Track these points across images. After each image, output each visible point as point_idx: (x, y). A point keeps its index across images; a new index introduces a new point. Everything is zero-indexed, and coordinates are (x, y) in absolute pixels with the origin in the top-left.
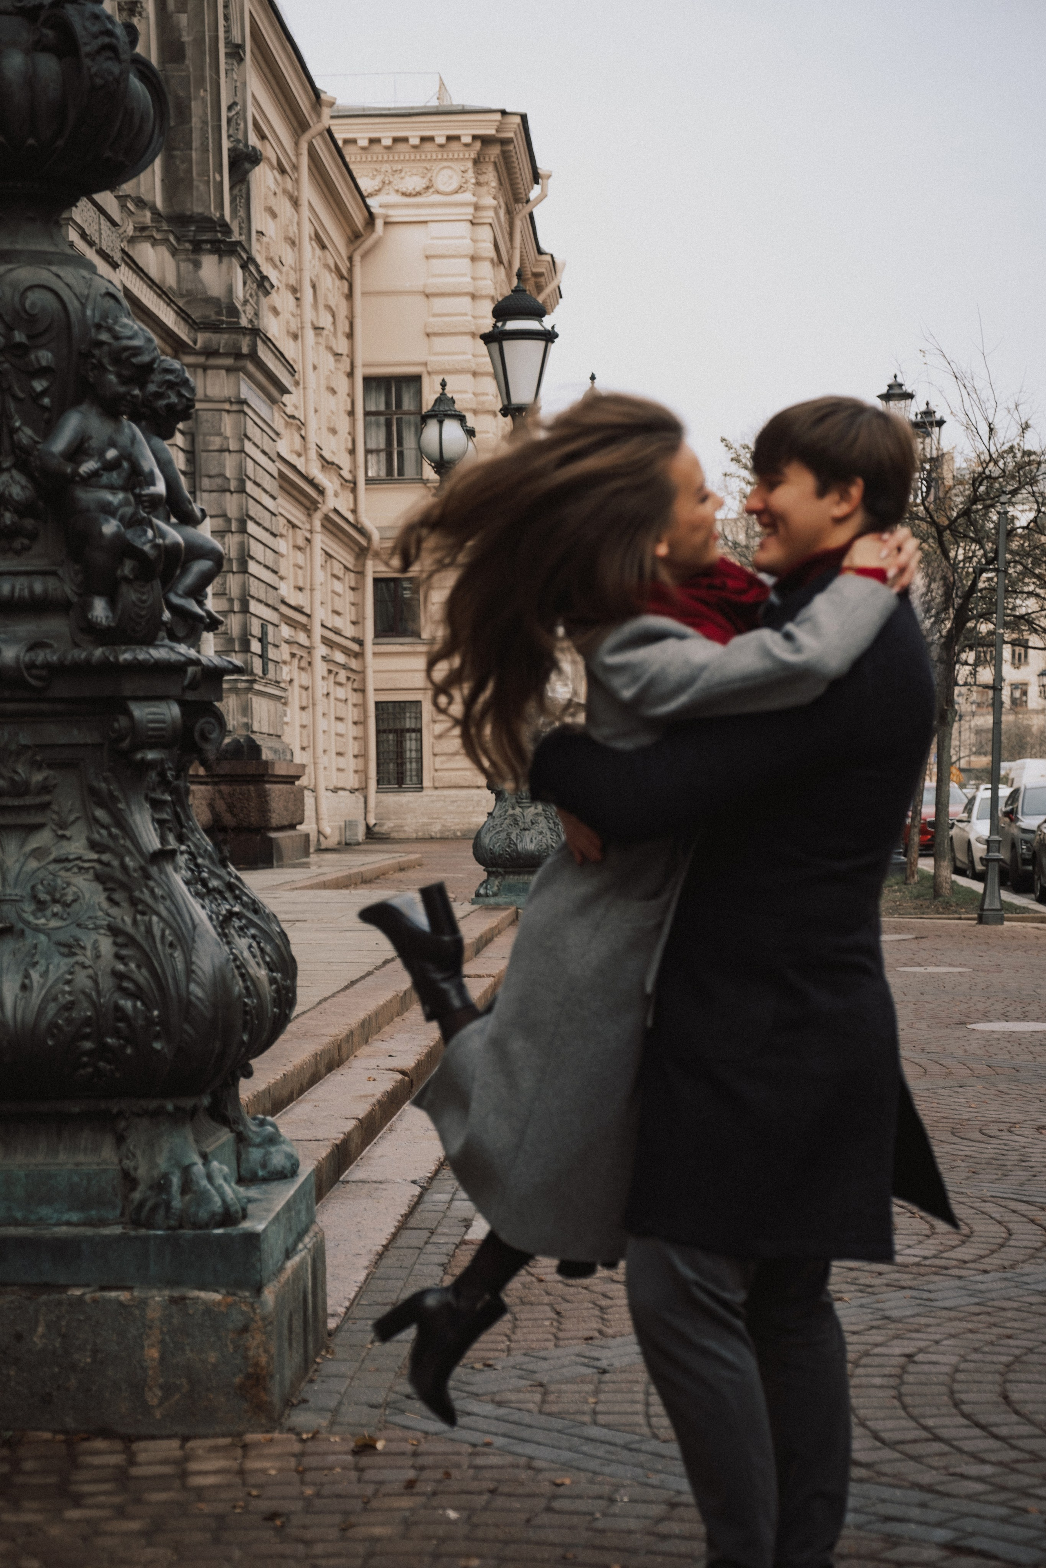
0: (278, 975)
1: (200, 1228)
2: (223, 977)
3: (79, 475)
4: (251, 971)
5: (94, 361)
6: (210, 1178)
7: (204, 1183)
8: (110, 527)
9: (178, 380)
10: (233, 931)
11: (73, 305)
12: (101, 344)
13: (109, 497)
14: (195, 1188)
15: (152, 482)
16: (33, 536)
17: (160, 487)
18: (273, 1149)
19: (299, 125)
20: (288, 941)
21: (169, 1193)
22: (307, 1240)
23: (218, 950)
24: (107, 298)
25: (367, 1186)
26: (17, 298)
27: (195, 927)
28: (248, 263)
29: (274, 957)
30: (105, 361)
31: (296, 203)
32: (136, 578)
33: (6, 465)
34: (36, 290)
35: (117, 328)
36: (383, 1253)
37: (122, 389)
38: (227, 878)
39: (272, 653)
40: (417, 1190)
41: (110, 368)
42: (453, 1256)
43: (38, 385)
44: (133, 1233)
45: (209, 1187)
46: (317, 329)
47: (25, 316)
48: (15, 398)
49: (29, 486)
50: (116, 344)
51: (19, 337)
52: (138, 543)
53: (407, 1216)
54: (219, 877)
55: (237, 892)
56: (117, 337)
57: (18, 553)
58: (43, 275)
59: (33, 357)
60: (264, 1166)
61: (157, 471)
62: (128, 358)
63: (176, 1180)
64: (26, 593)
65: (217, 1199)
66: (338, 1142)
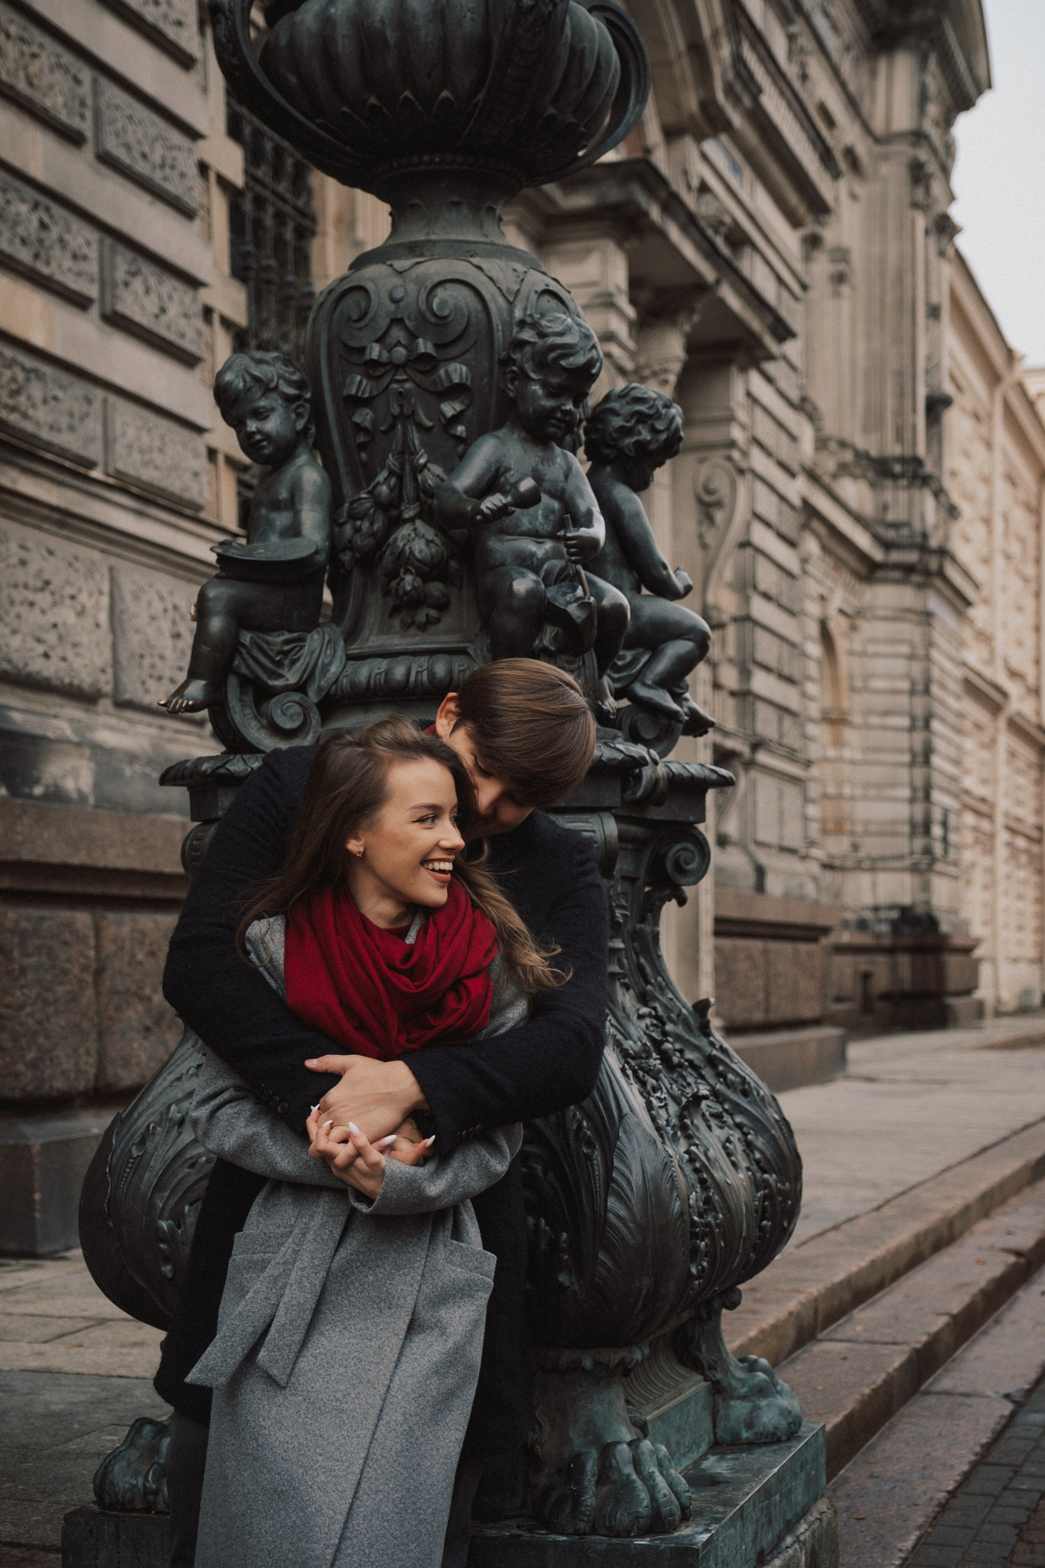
0: (771, 1178)
1: (618, 1536)
2: (657, 1188)
3: (481, 512)
4: (718, 1175)
5: (514, 368)
6: (637, 1463)
7: (629, 1470)
8: (523, 584)
9: (652, 412)
10: (699, 1121)
11: (497, 303)
12: (522, 344)
13: (530, 546)
14: (616, 1477)
15: (589, 524)
16: (443, 606)
17: (599, 530)
18: (763, 1403)
19: (994, 378)
20: (791, 1132)
21: (579, 1482)
22: (803, 1527)
23: (651, 1150)
24: (546, 298)
25: (951, 1399)
26: (423, 297)
27: (622, 1116)
28: (939, 493)
29: (768, 1153)
30: (528, 367)
31: (989, 445)
32: (560, 651)
33: (407, 515)
34: (449, 286)
35: (544, 323)
36: (947, 1501)
37: (548, 403)
38: (708, 1049)
39: (953, 837)
40: (1007, 1408)
41: (533, 376)
42: (1035, 1510)
43: (449, 409)
44: (526, 1535)
45: (634, 1477)
46: (1008, 557)
47: (432, 320)
48: (420, 427)
49: (437, 540)
50: (540, 342)
51: (424, 346)
52: (560, 602)
53: (988, 1447)
54: (697, 1048)
55: (721, 1068)
56: (542, 335)
57: (423, 627)
58: (461, 268)
59: (442, 372)
60: (750, 1425)
61: (596, 510)
62: (556, 359)
63: (591, 1467)
64: (425, 676)
65: (644, 1495)
66: (919, 1346)
